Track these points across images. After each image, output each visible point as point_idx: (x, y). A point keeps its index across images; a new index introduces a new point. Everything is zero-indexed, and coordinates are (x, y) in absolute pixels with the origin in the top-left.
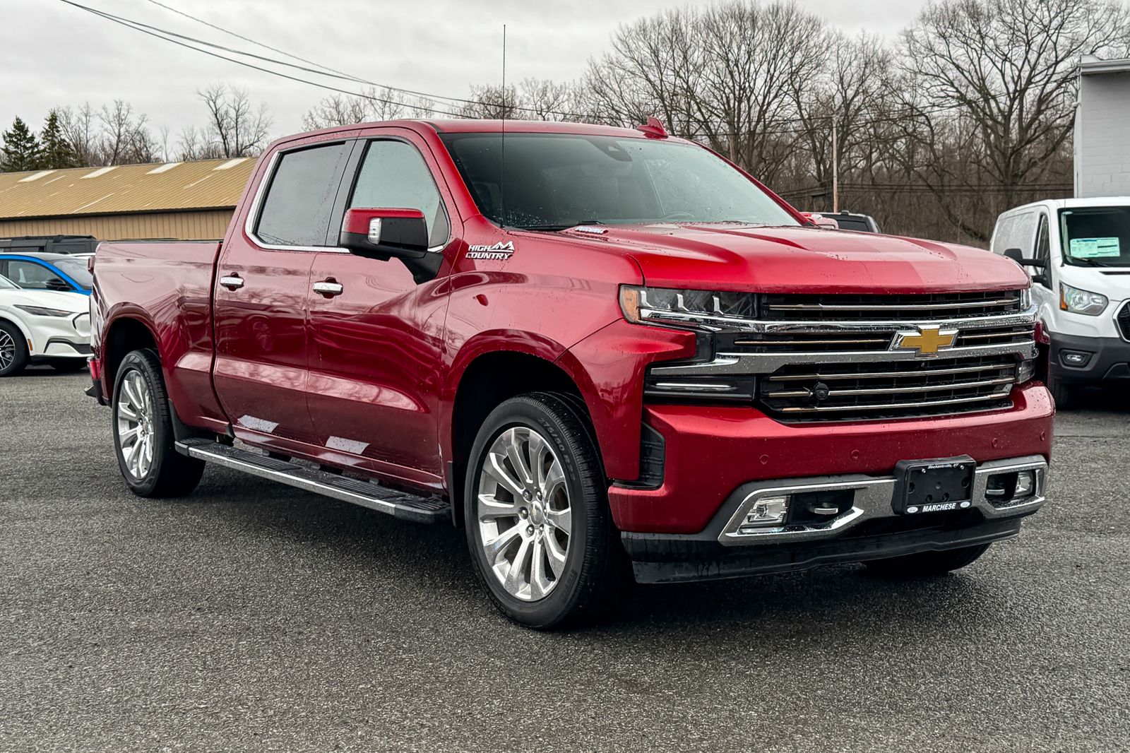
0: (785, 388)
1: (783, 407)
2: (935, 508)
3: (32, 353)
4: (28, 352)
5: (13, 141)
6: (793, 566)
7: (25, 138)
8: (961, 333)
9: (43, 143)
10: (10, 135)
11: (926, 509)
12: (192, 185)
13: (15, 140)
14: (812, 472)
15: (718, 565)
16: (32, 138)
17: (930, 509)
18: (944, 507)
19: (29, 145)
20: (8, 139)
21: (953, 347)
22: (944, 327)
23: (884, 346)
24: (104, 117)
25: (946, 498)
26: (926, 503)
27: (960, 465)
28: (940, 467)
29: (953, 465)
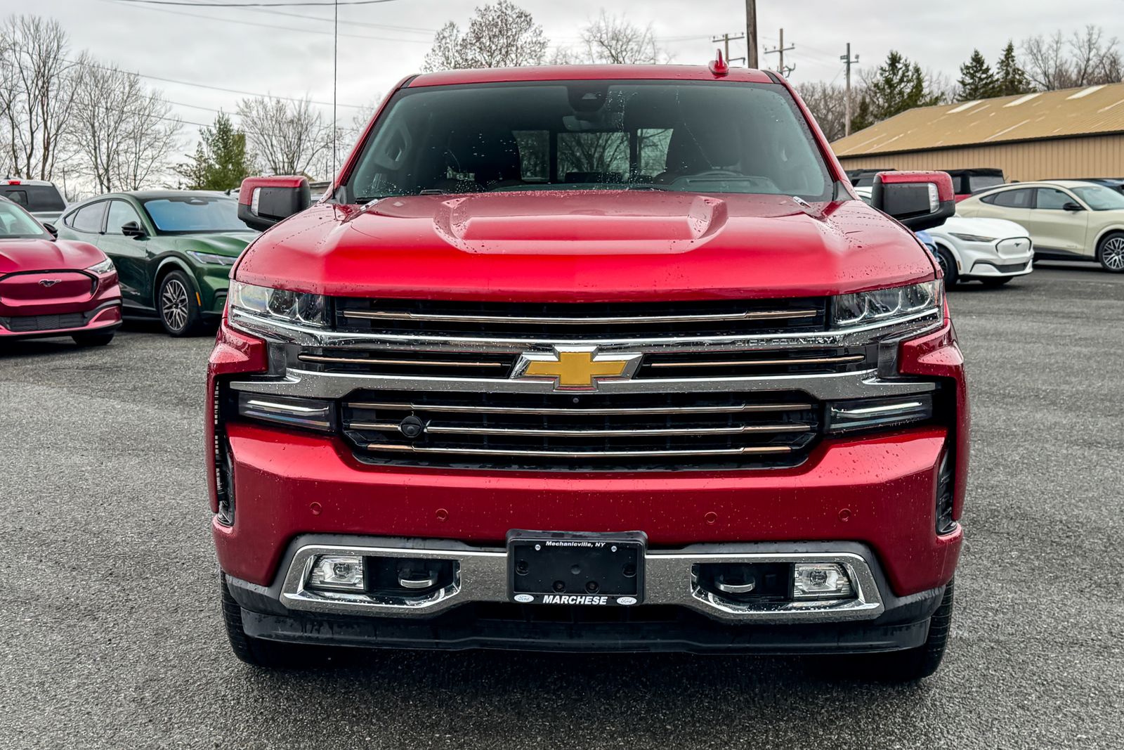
0: (377, 417)
1: (370, 443)
2: (565, 600)
3: (961, 272)
4: (957, 271)
5: (969, 73)
6: (437, 643)
7: (981, 70)
8: (648, 358)
9: (998, 73)
10: (967, 68)
11: (547, 599)
12: (1107, 108)
13: (972, 72)
14: (380, 531)
15: (331, 628)
16: (988, 69)
17: (558, 601)
18: (586, 600)
19: (984, 76)
20: (965, 71)
21: (632, 379)
22: (601, 349)
23: (505, 373)
24: (1074, 43)
25: (586, 590)
26: (549, 592)
27: (609, 545)
28: (566, 544)
29: (594, 544)
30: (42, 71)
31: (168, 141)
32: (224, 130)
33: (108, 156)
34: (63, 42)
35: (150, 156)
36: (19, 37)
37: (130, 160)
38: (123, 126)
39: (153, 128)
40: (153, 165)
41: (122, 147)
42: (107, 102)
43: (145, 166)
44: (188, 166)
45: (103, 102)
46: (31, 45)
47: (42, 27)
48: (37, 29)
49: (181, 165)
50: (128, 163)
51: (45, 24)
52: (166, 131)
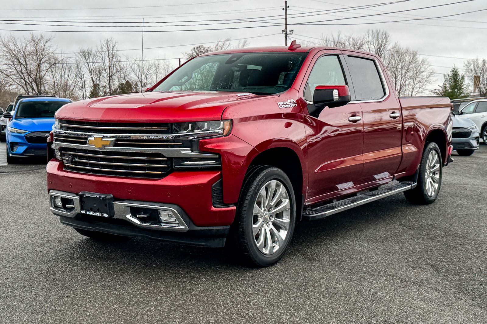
2: (92, 213)
11: (88, 213)
17: (90, 213)
18: (96, 214)
21: (113, 147)
25: (98, 211)
26: (89, 211)
27: (100, 197)
28: (91, 196)
29: (96, 196)
30: (378, 52)
31: (427, 80)
32: (455, 74)
33: (400, 87)
34: (388, 40)
35: (419, 86)
36: (370, 39)
37: (410, 88)
38: (408, 74)
39: (421, 74)
40: (420, 90)
41: (407, 82)
42: (402, 64)
43: (416, 90)
44: (438, 90)
45: (401, 64)
46: (375, 42)
47: (380, 34)
48: (378, 35)
49: (435, 90)
50: (409, 90)
51: (381, 33)
52: (427, 75)
